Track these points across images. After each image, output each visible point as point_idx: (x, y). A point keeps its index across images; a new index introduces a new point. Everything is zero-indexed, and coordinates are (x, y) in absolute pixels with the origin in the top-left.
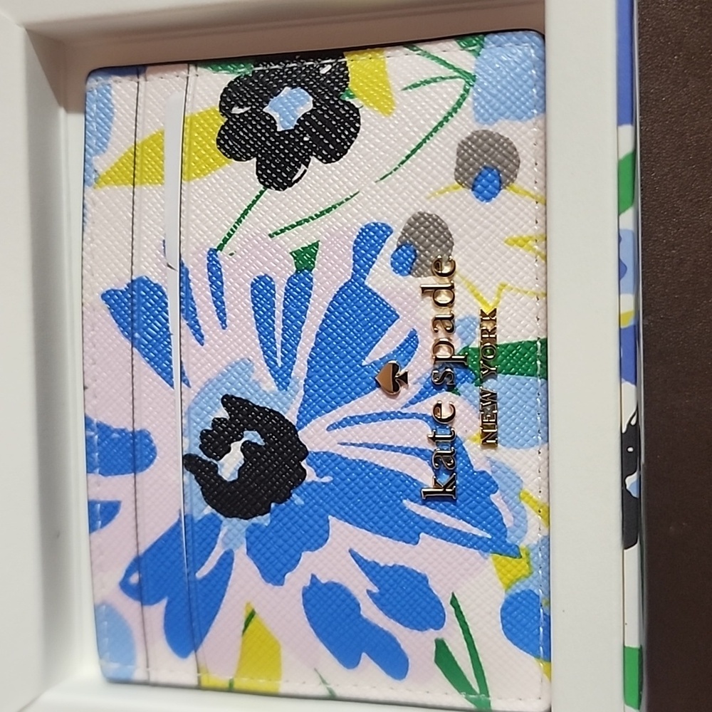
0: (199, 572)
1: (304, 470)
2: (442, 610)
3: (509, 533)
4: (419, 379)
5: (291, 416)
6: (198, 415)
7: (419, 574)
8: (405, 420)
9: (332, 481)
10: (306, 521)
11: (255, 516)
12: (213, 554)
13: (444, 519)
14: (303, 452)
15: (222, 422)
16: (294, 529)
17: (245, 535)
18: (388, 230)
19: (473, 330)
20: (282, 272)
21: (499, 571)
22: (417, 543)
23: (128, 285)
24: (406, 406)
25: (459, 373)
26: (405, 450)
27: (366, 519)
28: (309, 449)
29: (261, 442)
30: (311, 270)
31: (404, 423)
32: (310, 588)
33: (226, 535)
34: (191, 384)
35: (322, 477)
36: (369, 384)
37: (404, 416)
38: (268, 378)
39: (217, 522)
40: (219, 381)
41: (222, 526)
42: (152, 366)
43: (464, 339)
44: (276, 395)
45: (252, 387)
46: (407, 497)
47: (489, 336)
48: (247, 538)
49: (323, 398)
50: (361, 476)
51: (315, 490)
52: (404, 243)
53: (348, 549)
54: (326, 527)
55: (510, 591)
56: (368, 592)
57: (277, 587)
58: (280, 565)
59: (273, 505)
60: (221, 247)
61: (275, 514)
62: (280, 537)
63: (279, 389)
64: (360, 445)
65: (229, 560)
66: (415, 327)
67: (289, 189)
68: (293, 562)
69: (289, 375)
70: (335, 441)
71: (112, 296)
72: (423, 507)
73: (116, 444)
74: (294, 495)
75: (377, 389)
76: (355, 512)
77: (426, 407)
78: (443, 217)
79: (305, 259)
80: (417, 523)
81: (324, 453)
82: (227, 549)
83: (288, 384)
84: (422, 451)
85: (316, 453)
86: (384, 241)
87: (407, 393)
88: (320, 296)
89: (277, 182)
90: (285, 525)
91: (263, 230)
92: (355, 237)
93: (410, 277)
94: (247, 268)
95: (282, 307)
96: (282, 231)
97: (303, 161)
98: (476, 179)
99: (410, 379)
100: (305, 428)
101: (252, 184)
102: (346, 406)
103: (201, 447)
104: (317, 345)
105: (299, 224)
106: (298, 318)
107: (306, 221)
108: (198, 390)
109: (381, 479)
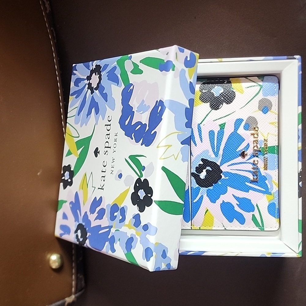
0: (194, 201)
1: (221, 176)
2: (254, 207)
3: (269, 190)
4: (250, 154)
5: (219, 164)
6: (195, 163)
7: (249, 199)
8: (246, 164)
9: (229, 178)
10: (222, 188)
11: (209, 187)
12: (198, 196)
13: (255, 186)
14: (221, 172)
15: (201, 165)
16: (219, 190)
18: (243, 120)
19: (262, 143)
20: (217, 130)
21: (267, 198)
22: (248, 192)
24: (247, 161)
25: (259, 153)
26: (246, 171)
27: (236, 187)
28: (223, 171)
29: (211, 169)
30: (224, 129)
32: (222, 203)
33: (201, 192)
34: (193, 156)
35: (226, 177)
36: (238, 156)
37: (246, 163)
38: (213, 154)
39: (199, 189)
40: (200, 155)
43: (260, 145)
45: (209, 157)
46: (247, 181)
47: (266, 145)
48: (207, 192)
49: (227, 159)
50: (235, 177)
51: (224, 181)
52: (246, 123)
53: (232, 194)
54: (226, 189)
55: (269, 203)
56: (237, 204)
57: (214, 204)
58: (215, 198)
59: (213, 184)
60: (201, 123)
61: (214, 186)
62: (215, 192)
63: (215, 157)
64: (235, 170)
65: (202, 198)
66: (249, 142)
67: (218, 110)
68: (218, 198)
69: (218, 153)
70: (229, 169)
72: (250, 184)
74: (219, 182)
75: (240, 157)
76: (234, 185)
77: (251, 161)
78: (255, 117)
79: (222, 126)
80: (248, 188)
81: (226, 172)
82: (201, 195)
83: (218, 156)
84: (250, 171)
86: (242, 122)
87: (247, 158)
88: (226, 135)
89: (215, 108)
90: (216, 189)
91: (211, 119)
92: (234, 121)
93: (248, 131)
94: (207, 128)
95: (216, 138)
96: (216, 120)
97: (221, 104)
98: (263, 109)
99: (248, 155)
100: (222, 166)
101: (208, 109)
102: (232, 161)
103: (196, 171)
104: (225, 146)
105: (221, 118)
106: (220, 140)
107: (222, 117)
108: (195, 157)
109: (240, 178)
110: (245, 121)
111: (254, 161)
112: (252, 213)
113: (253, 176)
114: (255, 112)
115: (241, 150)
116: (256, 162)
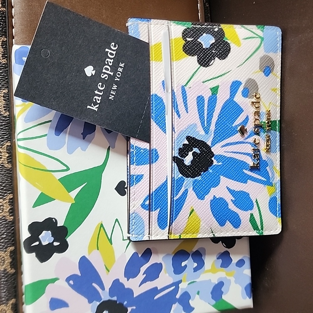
0: (175, 197)
1: (213, 161)
2: (253, 204)
3: (270, 179)
4: (249, 131)
5: (209, 143)
6: (178, 143)
7: (247, 193)
9: (222, 164)
10: (213, 178)
11: (196, 177)
12: (181, 191)
13: (254, 175)
14: (213, 155)
15: (186, 145)
16: (209, 181)
17: (192, 183)
18: (241, 83)
19: (264, 116)
20: (207, 95)
21: (268, 191)
22: (247, 183)
25: (260, 129)
26: (244, 154)
27: (232, 176)
28: (215, 154)
29: (199, 152)
30: (216, 95)
31: (244, 145)
32: (213, 200)
33: (186, 184)
34: (176, 132)
35: (219, 163)
36: (234, 133)
37: (244, 143)
38: (202, 130)
39: (183, 180)
40: (185, 131)
41: (185, 181)
43: (261, 119)
44: (204, 136)
45: (196, 133)
46: (245, 169)
47: (269, 118)
48: (193, 185)
49: (219, 137)
50: (231, 163)
51: (216, 167)
52: (245, 88)
53: (226, 186)
54: (219, 180)
55: (271, 197)
56: (231, 200)
57: (202, 201)
58: (203, 193)
59: (202, 173)
60: (186, 85)
61: (203, 176)
62: (204, 184)
63: (205, 134)
64: (231, 152)
65: (186, 192)
66: (248, 115)
67: (208, 67)
68: (207, 192)
69: (209, 129)
70: (223, 151)
72: (249, 171)
73: (142, 154)
74: (209, 169)
75: (237, 134)
76: (229, 174)
77: (251, 140)
78: (256, 80)
79: (215, 90)
80: (247, 177)
81: (220, 155)
82: (186, 189)
83: (208, 132)
84: (249, 154)
85: (217, 155)
86: (239, 86)
87: (246, 135)
88: (219, 103)
89: (204, 65)
90: (206, 179)
91: (200, 80)
92: (230, 85)
93: (247, 98)
94: (195, 93)
95: (207, 107)
96: (207, 81)
97: (212, 59)
98: (264, 70)
99: (247, 131)
100: (214, 147)
101: (196, 65)
102: (227, 140)
103: (179, 154)
104: (218, 120)
105: (212, 79)
106: (212, 110)
107: (215, 78)
108: (178, 134)
109: (237, 163)
110: (243, 85)
111: (255, 140)
112: (250, 212)
115: (238, 125)
116: (257, 142)
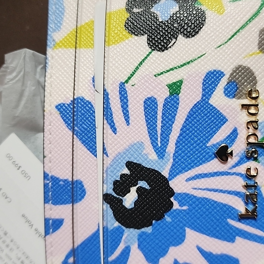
0: (110, 257)
1: (172, 203)
4: (238, 154)
5: (165, 173)
6: (112, 172)
7: (234, 258)
8: (229, 176)
9: (188, 209)
10: (172, 231)
11: (143, 227)
12: (119, 248)
13: (249, 229)
14: (172, 193)
15: (126, 176)
16: (165, 234)
17: (137, 237)
18: (222, 74)
20: (162, 95)
22: (234, 242)
23: (71, 101)
24: (230, 169)
25: (259, 150)
26: (229, 192)
27: (206, 229)
28: (175, 191)
29: (148, 187)
30: (178, 95)
31: (229, 178)
33: (126, 237)
34: (108, 155)
35: (182, 207)
36: (210, 156)
37: (229, 174)
38: (153, 153)
39: (121, 231)
40: (125, 153)
41: (124, 233)
42: (85, 145)
43: (262, 133)
44: (157, 162)
45: (143, 157)
46: (230, 217)
48: (138, 239)
49: (184, 163)
50: (204, 206)
51: (178, 214)
52: (230, 81)
53: (195, 245)
54: (183, 234)
58: (156, 254)
59: (154, 222)
60: (127, 81)
61: (155, 226)
62: (157, 239)
63: (159, 158)
64: (204, 190)
65: (127, 251)
66: (236, 126)
67: (166, 51)
69: (165, 151)
70: (190, 187)
71: (62, 107)
72: (239, 223)
73: (62, 188)
74: (166, 216)
75: (215, 159)
76: (200, 226)
77: (242, 169)
78: (252, 68)
79: (175, 88)
80: (234, 231)
81: (184, 193)
82: (126, 245)
83: (164, 156)
84: (239, 193)
85: (180, 194)
86: (220, 80)
87: (231, 161)
88: (183, 108)
89: (159, 48)
90: (160, 232)
91: (151, 72)
92: (203, 77)
93: (234, 99)
94: (141, 92)
95: (161, 114)
96: (162, 73)
97: (174, 37)
99: (234, 154)
100: (173, 180)
101: (144, 48)
102: (197, 168)
103: (114, 190)
104: (181, 135)
105: (172, 69)
106: (170, 120)
107: (176, 68)
108: (113, 158)
109: (215, 208)
110: (227, 76)
111: (249, 170)
113: (246, 204)
114: (252, 55)
115: (217, 143)
116: (253, 173)
